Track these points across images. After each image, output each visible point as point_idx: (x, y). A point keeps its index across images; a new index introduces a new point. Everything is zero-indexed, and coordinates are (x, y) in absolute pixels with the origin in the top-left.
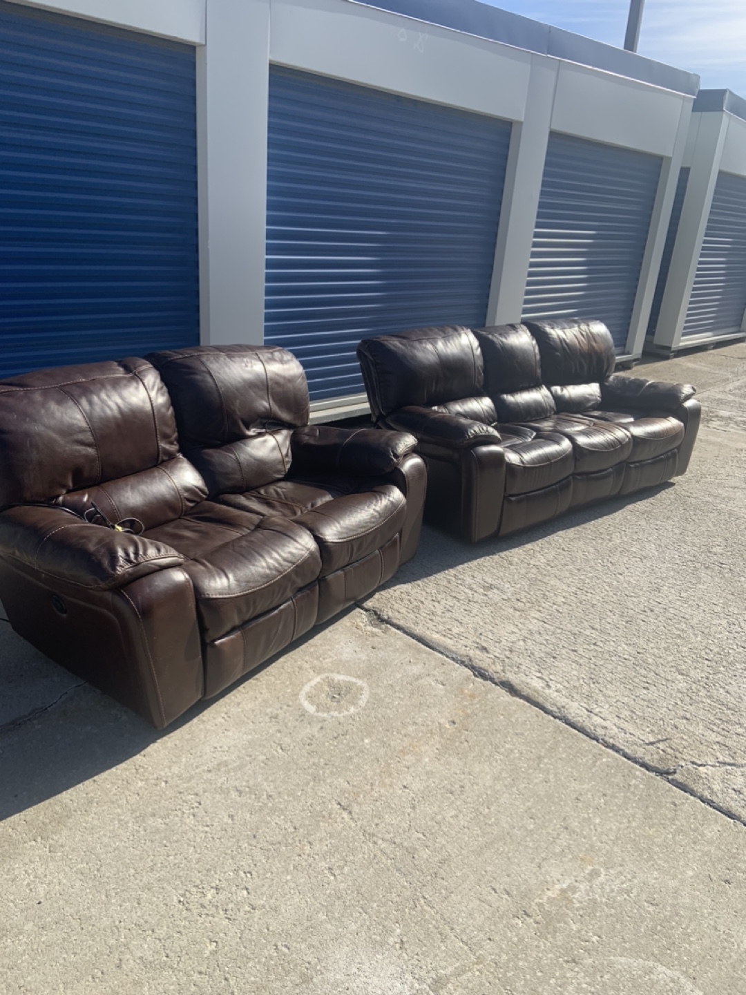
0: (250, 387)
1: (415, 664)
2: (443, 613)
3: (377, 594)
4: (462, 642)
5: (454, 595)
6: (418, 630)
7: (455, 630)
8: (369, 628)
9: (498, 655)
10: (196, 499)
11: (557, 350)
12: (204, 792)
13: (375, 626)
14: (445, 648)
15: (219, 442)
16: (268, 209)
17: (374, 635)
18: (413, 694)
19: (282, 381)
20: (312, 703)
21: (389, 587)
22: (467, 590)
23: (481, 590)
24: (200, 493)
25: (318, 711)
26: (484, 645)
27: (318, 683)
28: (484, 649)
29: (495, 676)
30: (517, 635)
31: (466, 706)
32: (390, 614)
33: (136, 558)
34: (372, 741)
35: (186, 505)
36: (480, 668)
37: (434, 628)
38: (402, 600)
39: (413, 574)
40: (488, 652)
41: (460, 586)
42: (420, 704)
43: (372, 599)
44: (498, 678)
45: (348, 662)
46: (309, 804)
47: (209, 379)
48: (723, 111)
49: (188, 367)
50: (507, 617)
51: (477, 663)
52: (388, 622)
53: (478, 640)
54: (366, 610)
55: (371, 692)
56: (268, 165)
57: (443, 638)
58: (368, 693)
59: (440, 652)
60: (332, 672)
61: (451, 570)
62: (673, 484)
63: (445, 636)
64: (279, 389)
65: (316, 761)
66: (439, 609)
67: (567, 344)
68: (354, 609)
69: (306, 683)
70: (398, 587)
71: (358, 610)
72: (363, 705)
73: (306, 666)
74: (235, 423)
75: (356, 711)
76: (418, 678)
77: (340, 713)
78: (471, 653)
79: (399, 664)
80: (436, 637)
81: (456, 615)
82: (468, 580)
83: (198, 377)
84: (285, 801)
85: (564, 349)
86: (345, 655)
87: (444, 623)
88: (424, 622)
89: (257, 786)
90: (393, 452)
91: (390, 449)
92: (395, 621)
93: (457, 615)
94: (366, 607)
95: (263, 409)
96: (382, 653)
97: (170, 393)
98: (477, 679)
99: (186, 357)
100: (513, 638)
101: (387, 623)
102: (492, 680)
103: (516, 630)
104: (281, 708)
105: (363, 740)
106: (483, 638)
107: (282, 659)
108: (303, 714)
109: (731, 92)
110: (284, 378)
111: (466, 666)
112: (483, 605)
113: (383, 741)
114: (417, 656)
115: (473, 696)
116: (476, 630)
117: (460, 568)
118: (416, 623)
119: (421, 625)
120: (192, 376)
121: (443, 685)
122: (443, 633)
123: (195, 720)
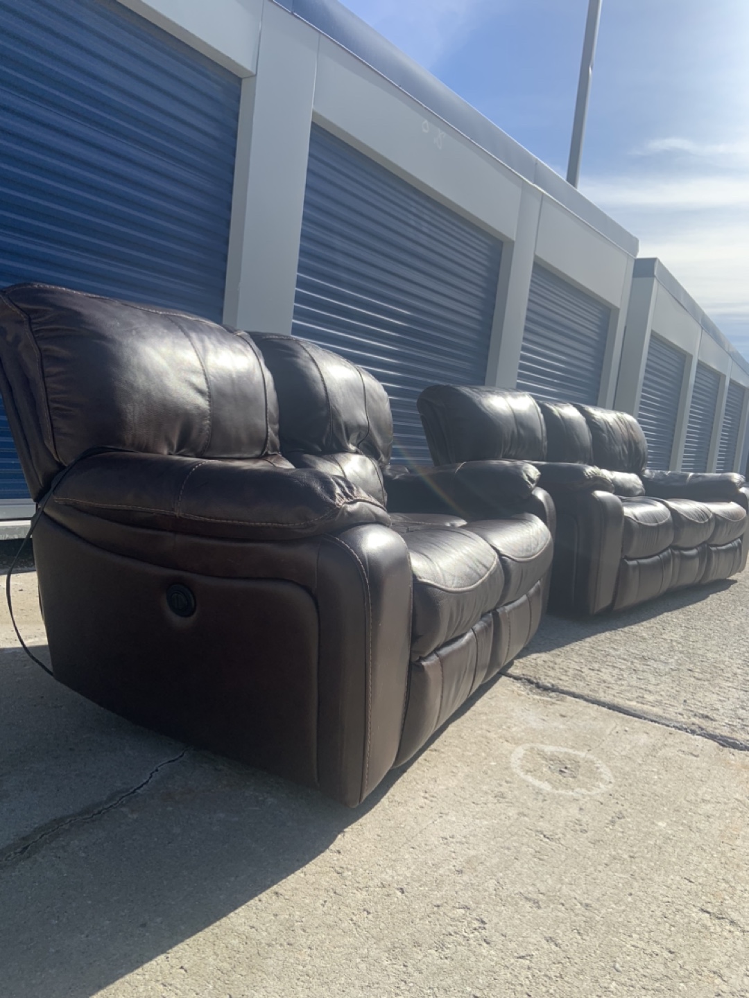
0: (351, 390)
4: (671, 709)
11: (603, 431)
14: (658, 716)
18: (666, 766)
19: (375, 396)
20: (538, 778)
27: (526, 754)
34: (670, 825)
36: (722, 736)
38: (552, 668)
40: (714, 720)
48: (654, 276)
49: (288, 348)
51: (714, 731)
52: (555, 690)
54: (517, 678)
55: (607, 765)
56: (303, 224)
57: (643, 706)
58: (605, 766)
59: (653, 721)
60: (533, 742)
62: (734, 582)
63: (643, 703)
64: (373, 405)
67: (611, 427)
71: (503, 678)
72: (613, 781)
74: (339, 427)
75: (609, 787)
76: (655, 749)
78: (695, 721)
80: (633, 705)
83: (301, 362)
85: (608, 430)
90: (527, 475)
92: (564, 689)
94: (514, 674)
96: (581, 722)
98: (729, 749)
108: (539, 793)
109: (659, 261)
111: (701, 736)
113: (684, 824)
120: (295, 359)
122: (639, 700)
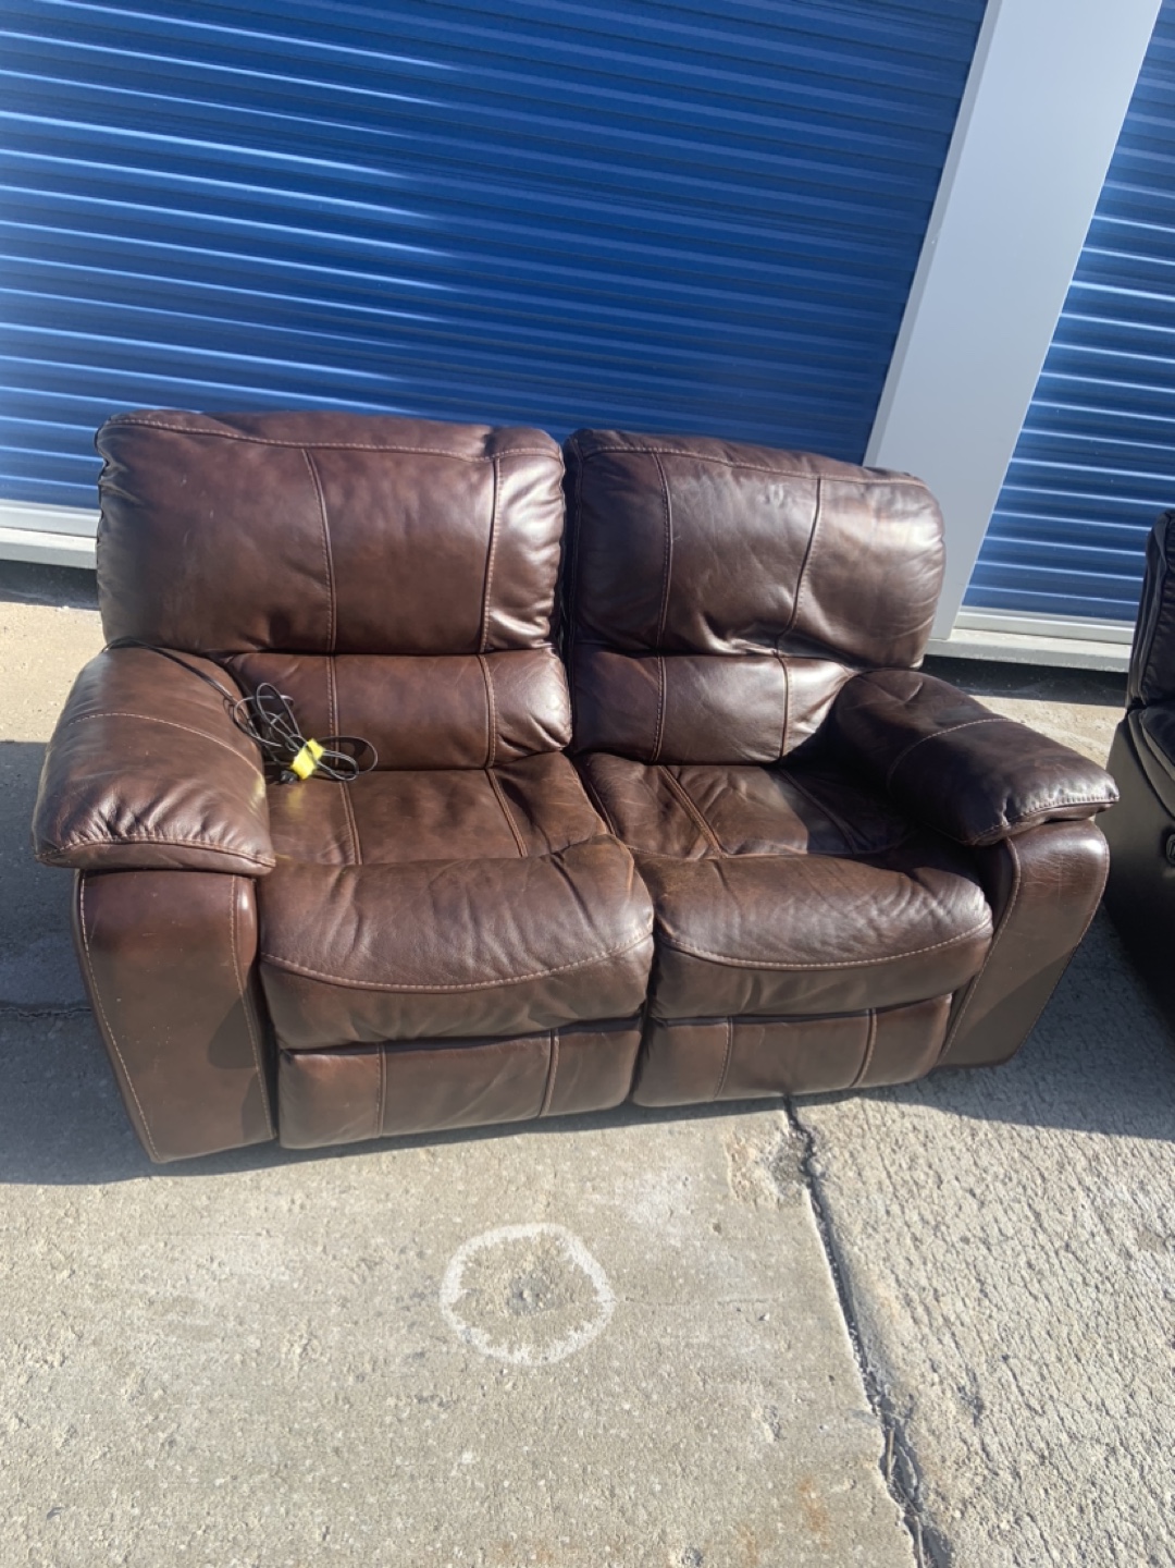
0: (754, 548)
1: (771, 1332)
2: (965, 1240)
3: (857, 1100)
4: (936, 1348)
5: (1040, 1206)
6: (858, 1248)
7: (950, 1306)
8: (762, 1174)
9: (994, 1448)
10: (529, 743)
12: (94, 1343)
13: (781, 1175)
14: (878, 1339)
15: (641, 646)
16: (1108, 177)
17: (753, 1194)
18: (684, 1408)
19: (854, 555)
20: (468, 1278)
21: (897, 1100)
22: (1088, 1216)
23: (1130, 1234)
24: (544, 735)
25: (455, 1308)
26: (987, 1396)
27: (527, 1239)
28: (976, 1407)
29: (930, 1502)
30: (1106, 1421)
31: (771, 1535)
32: (835, 1168)
33: (129, 830)
34: (477, 1468)
35: (499, 746)
36: (910, 1452)
37: (902, 1265)
38: (898, 1146)
39: (989, 1096)
40: (976, 1421)
41: (1080, 1193)
42: (676, 1446)
43: (831, 1108)
44: (933, 1516)
45: (633, 1226)
46: (209, 1520)
47: (657, 510)
49: (625, 472)
50: (1128, 1357)
51: (919, 1434)
52: (813, 1183)
53: (982, 1370)
54: (797, 1126)
55: (603, 1335)
57: (896, 1307)
58: (595, 1333)
59: (858, 1339)
60: (578, 1231)
61: (1097, 1136)
63: (908, 1302)
64: (837, 571)
65: (329, 1428)
66: (967, 1219)
68: (773, 1108)
69: (505, 1223)
70: (922, 1109)
71: (779, 1114)
72: (553, 1360)
73: (548, 1183)
74: (686, 616)
75: (528, 1362)
76: (737, 1372)
77: (489, 1344)
78: (930, 1394)
79: (731, 1307)
80: (883, 1292)
81: (993, 1268)
82: (1121, 1189)
83: (636, 500)
84: (182, 1477)
86: (644, 1208)
87: (941, 1268)
88: (892, 1236)
89: (178, 1400)
90: (1011, 803)
91: (1007, 792)
92: (829, 1192)
93: (996, 1270)
94: (800, 1118)
95: (773, 605)
96: (725, 1253)
97: (569, 517)
98: (879, 1477)
99: (636, 452)
100: (1088, 1423)
101: (811, 1186)
102: (914, 1508)
103: (1117, 1408)
104: (403, 1251)
105: (461, 1449)
106: (1004, 1371)
107: (518, 1139)
108: (424, 1293)
110: (865, 550)
111: (886, 1421)
112: (1094, 1279)
113: (498, 1484)
114: (792, 1314)
115: (816, 1520)
116: (1006, 1333)
117: (1126, 1143)
118: (870, 1227)
119: (879, 1238)
121: (777, 1436)
122: (913, 1294)
123: (247, 1177)
